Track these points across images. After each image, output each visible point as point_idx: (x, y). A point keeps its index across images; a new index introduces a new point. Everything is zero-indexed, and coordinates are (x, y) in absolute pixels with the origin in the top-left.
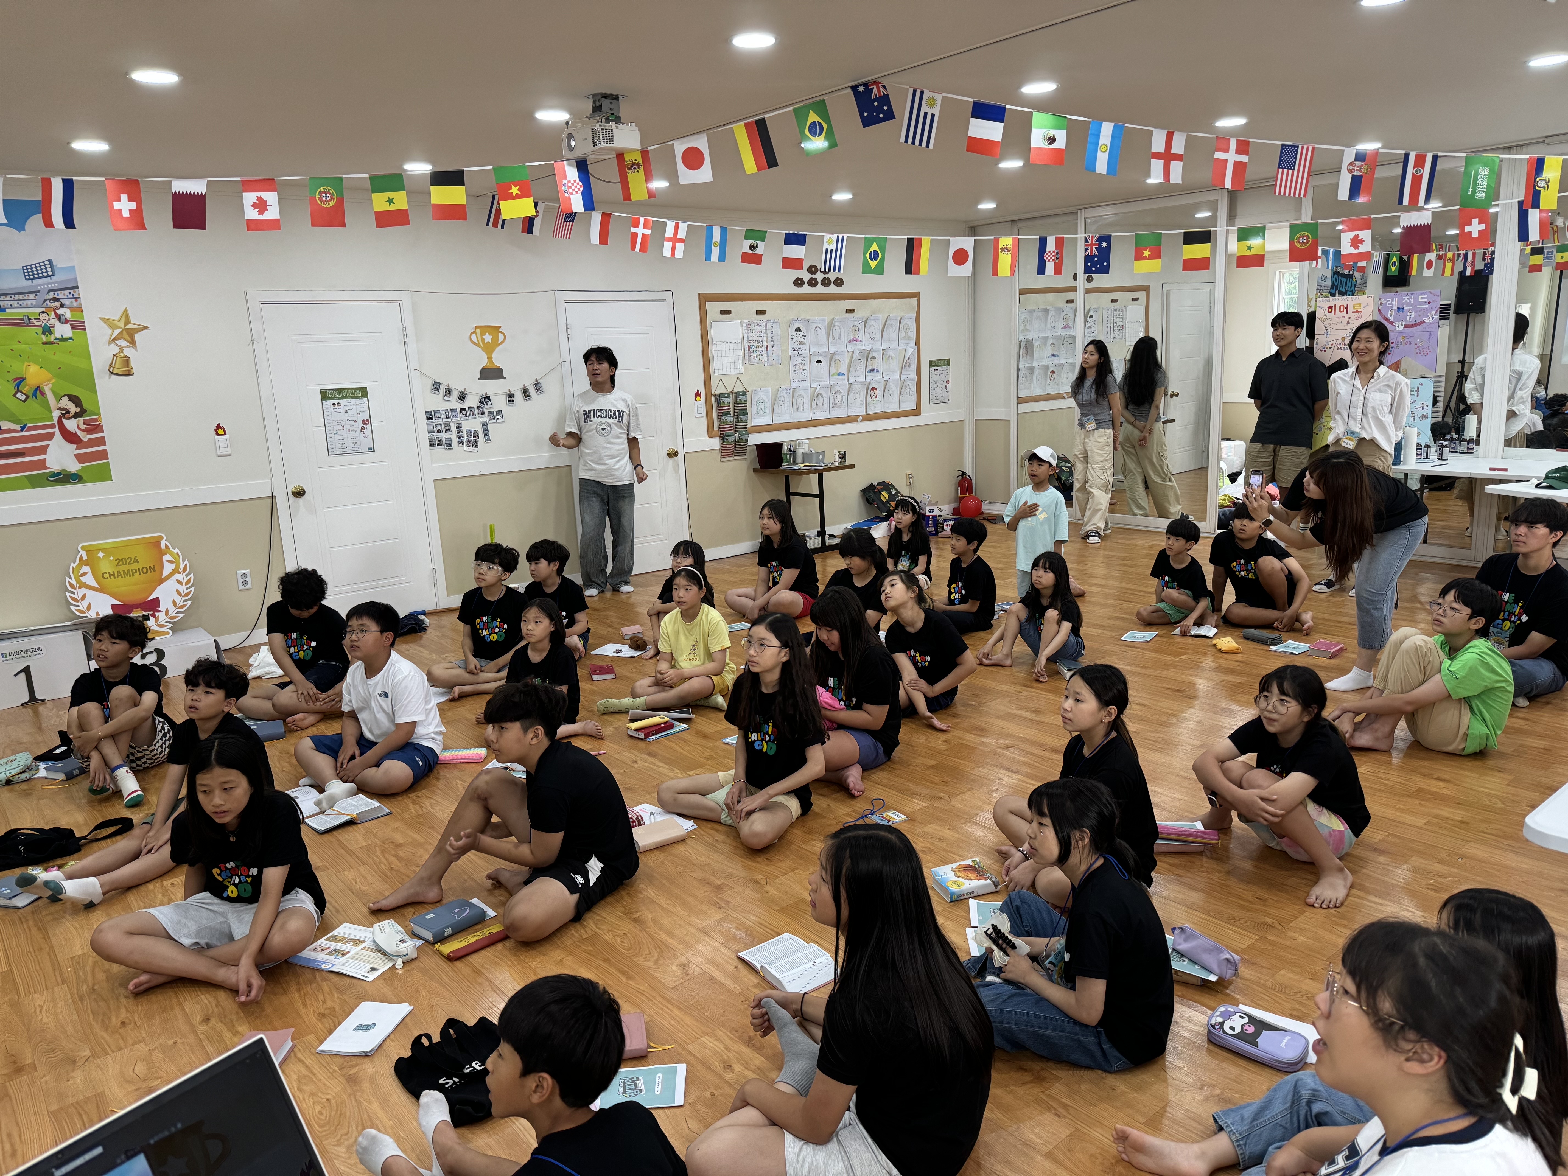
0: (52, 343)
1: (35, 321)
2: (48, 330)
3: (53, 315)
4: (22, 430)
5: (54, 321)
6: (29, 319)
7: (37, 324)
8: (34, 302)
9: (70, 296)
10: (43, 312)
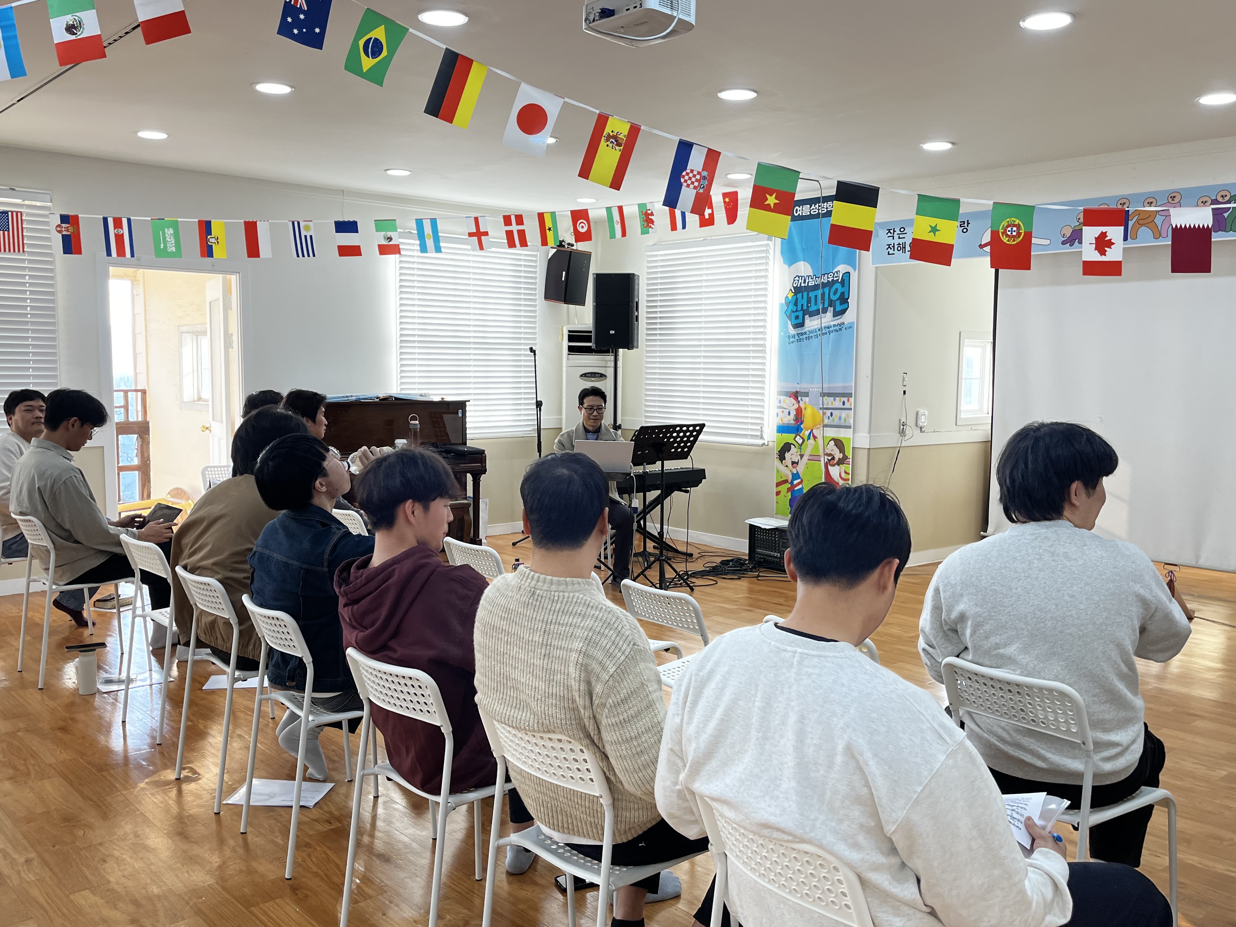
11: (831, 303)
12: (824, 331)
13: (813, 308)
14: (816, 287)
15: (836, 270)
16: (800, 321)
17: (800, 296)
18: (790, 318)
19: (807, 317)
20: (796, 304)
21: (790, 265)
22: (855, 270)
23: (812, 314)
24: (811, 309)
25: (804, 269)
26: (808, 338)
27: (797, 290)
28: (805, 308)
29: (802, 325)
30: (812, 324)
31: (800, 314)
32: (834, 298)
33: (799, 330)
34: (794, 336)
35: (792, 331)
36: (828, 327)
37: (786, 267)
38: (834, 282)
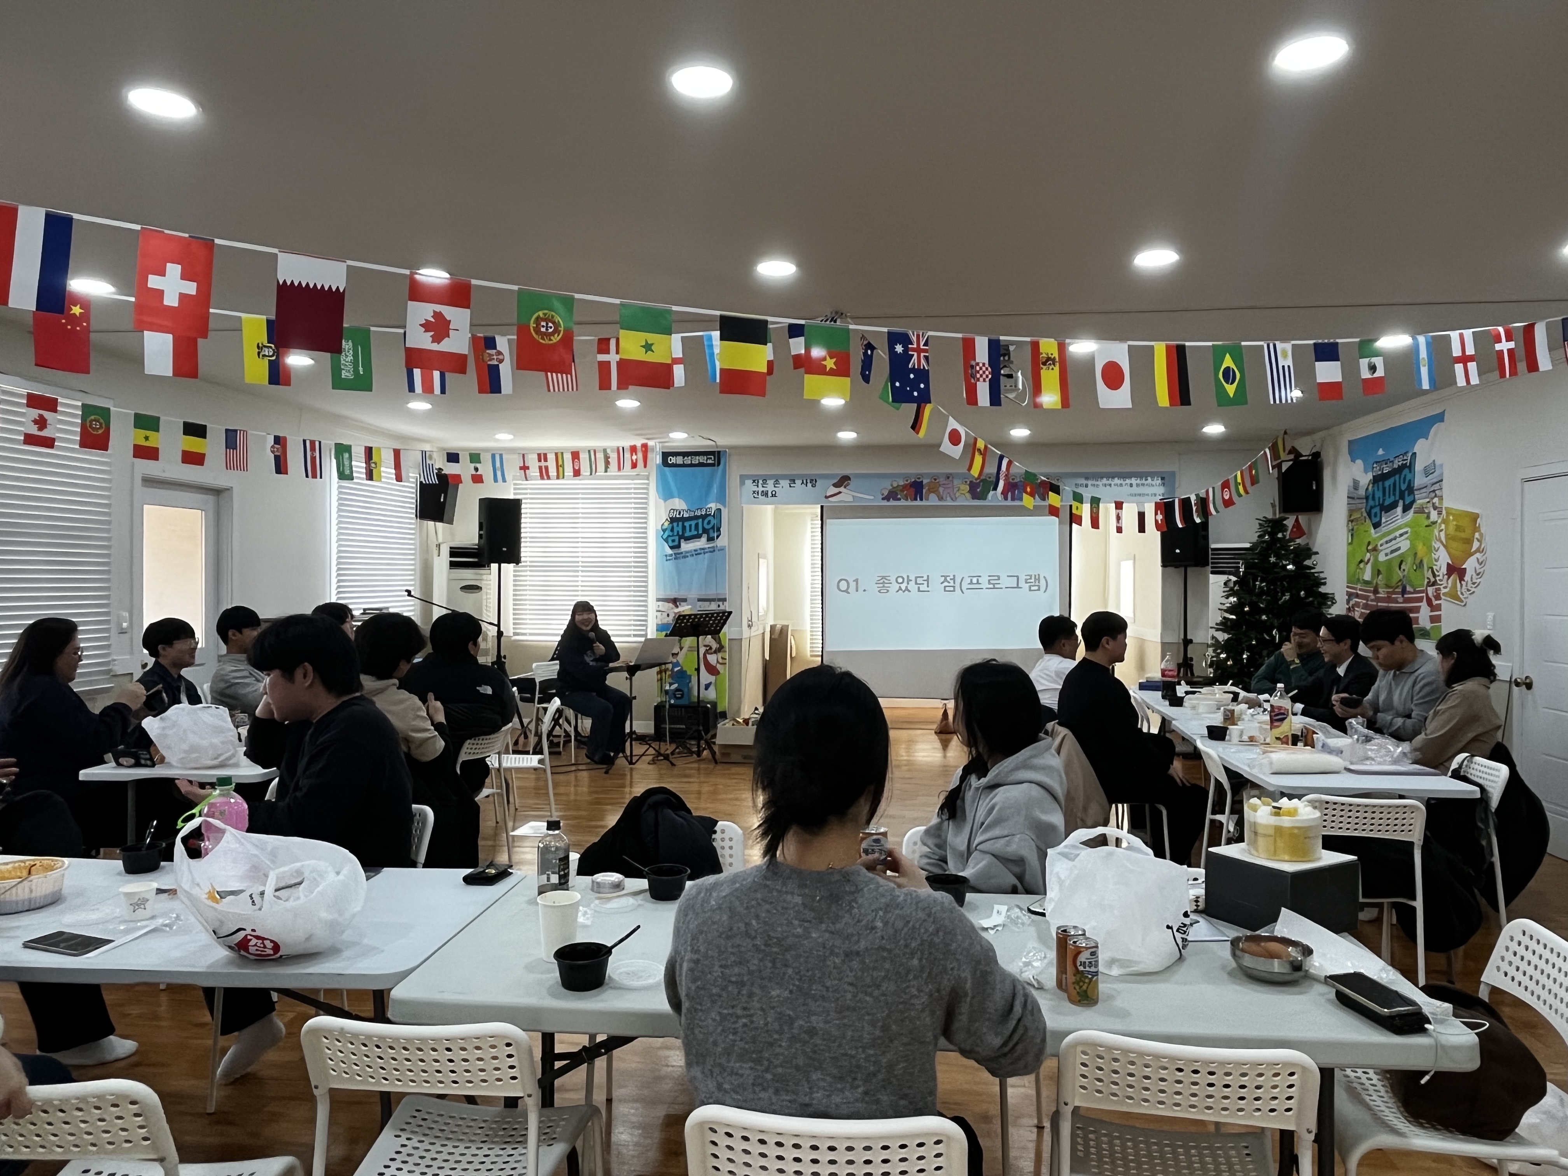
11: (705, 531)
12: (697, 553)
13: (687, 534)
14: (689, 519)
15: (709, 506)
16: (676, 543)
17: (675, 524)
18: (666, 540)
19: (682, 540)
20: (672, 530)
21: (665, 500)
22: (725, 506)
23: (687, 539)
24: (686, 535)
25: (679, 504)
26: (685, 557)
27: (673, 520)
28: (680, 533)
29: (679, 546)
30: (686, 546)
31: (677, 538)
32: (707, 527)
33: (676, 551)
34: (671, 555)
35: (670, 551)
36: (703, 549)
37: (662, 501)
38: (706, 516)
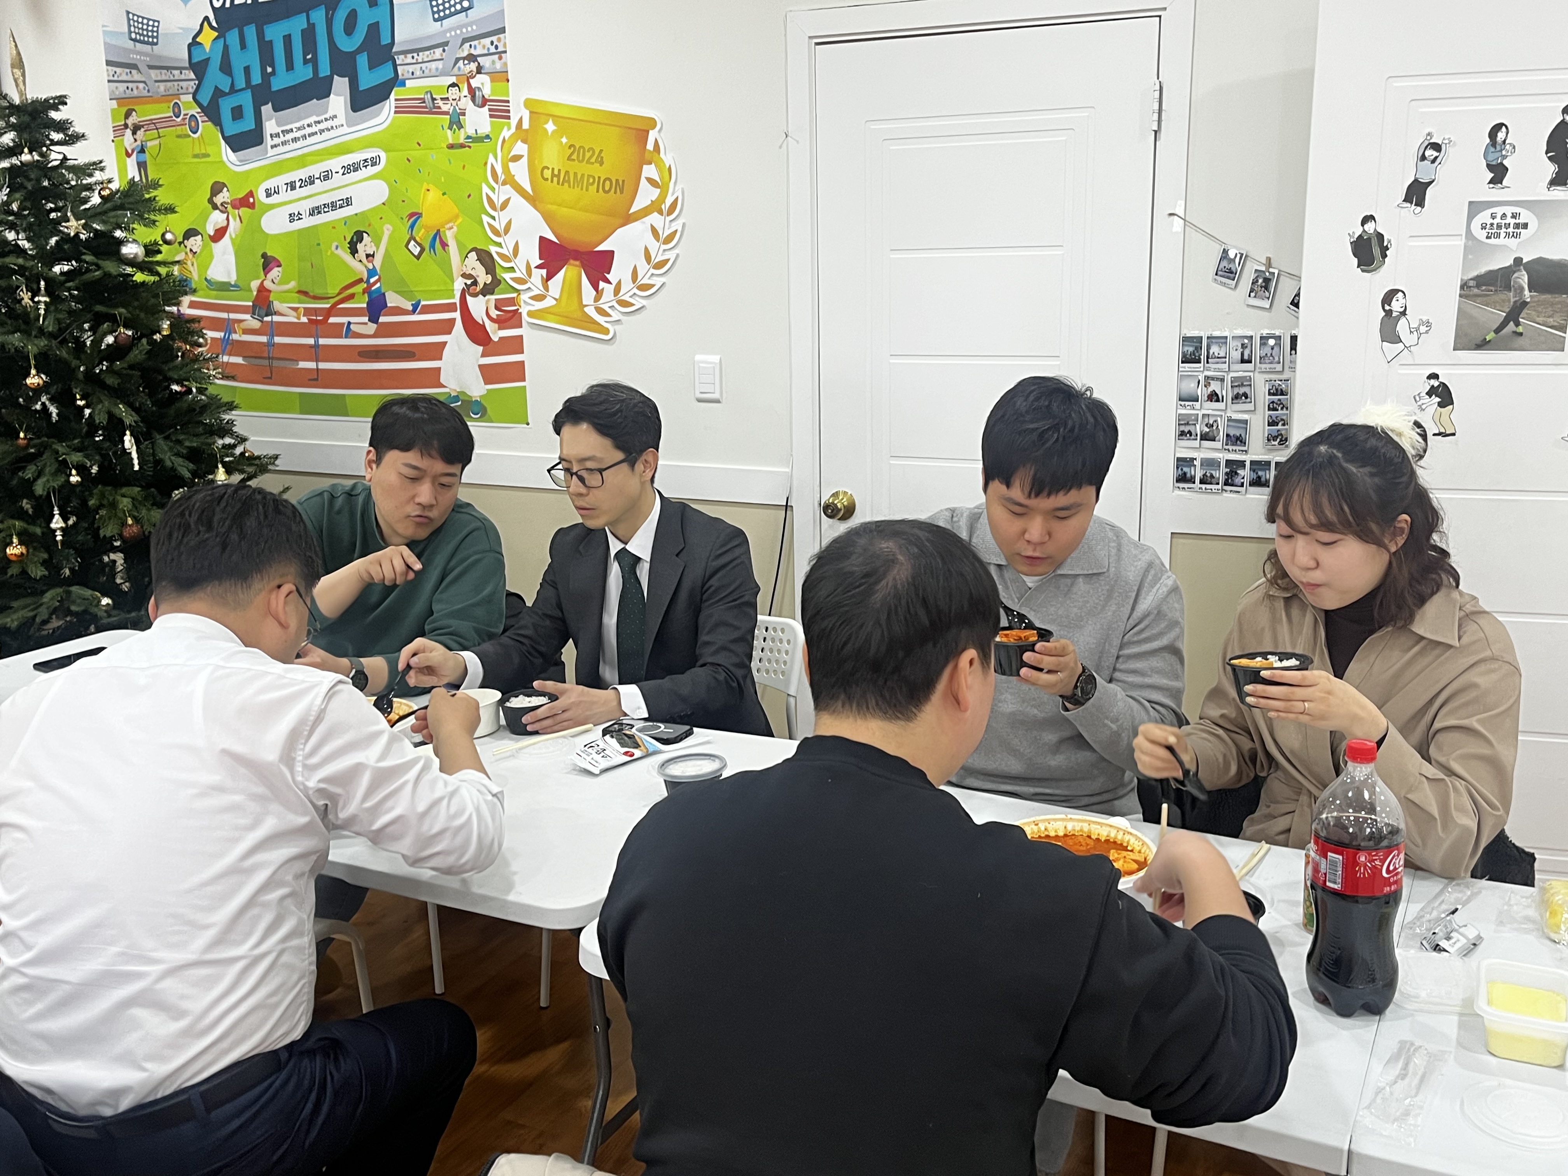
0: (462, 146)
1: (440, 103)
2: (456, 122)
3: (465, 91)
4: (414, 312)
5: (466, 103)
6: (434, 99)
7: (445, 108)
8: (440, 64)
9: (493, 50)
10: (453, 85)
